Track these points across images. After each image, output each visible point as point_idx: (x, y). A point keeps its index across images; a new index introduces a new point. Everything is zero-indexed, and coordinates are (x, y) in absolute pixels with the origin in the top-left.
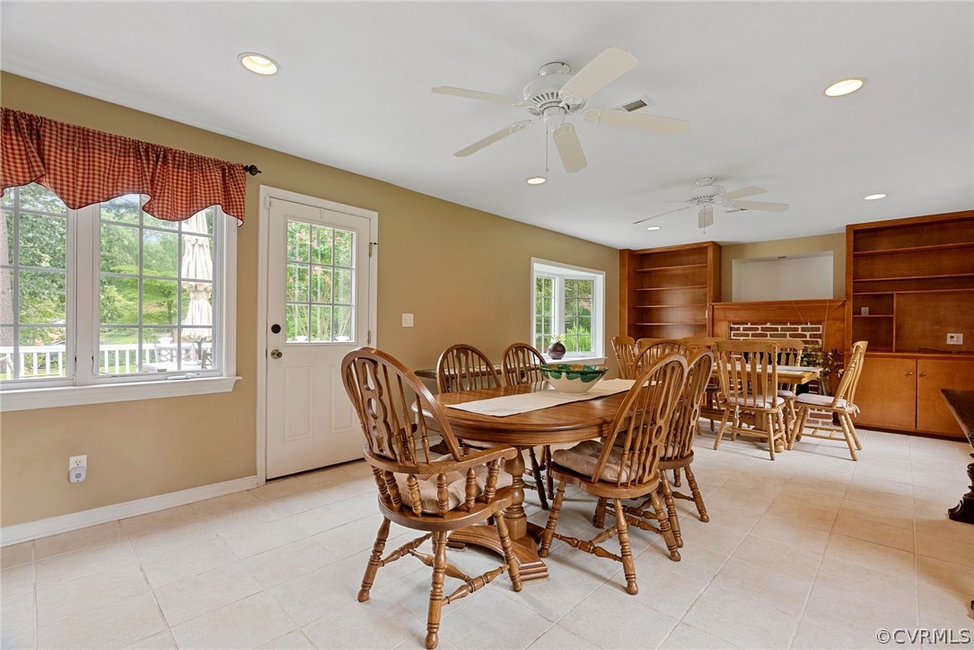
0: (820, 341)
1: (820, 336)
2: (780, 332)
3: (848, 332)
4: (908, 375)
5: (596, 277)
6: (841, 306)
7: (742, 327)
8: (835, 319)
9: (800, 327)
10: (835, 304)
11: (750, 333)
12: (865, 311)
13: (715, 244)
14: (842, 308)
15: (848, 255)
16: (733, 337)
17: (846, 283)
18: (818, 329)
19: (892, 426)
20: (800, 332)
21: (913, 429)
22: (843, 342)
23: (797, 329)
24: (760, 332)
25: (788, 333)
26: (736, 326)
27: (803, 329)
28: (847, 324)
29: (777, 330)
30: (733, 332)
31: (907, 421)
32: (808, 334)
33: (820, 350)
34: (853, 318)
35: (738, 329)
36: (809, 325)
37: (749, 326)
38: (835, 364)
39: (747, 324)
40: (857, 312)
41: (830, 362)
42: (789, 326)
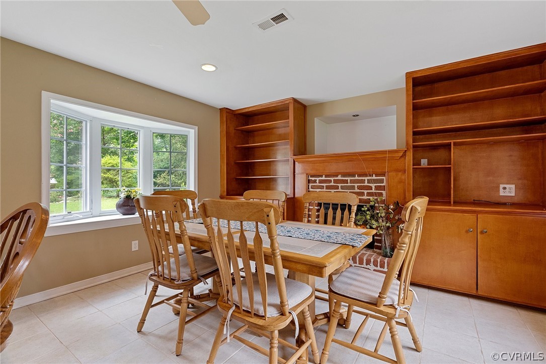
0: (384, 192)
1: (383, 188)
2: (349, 184)
3: (409, 184)
4: (467, 232)
5: (189, 131)
6: (402, 156)
7: (318, 179)
8: (397, 171)
9: (366, 178)
10: (396, 155)
11: (325, 185)
12: (424, 162)
13: (295, 101)
14: (403, 159)
15: (408, 104)
16: (311, 190)
17: (407, 134)
18: (382, 181)
19: (453, 288)
20: (366, 184)
21: (474, 292)
22: (405, 195)
23: (363, 181)
24: (332, 184)
25: (356, 185)
26: (313, 179)
27: (369, 181)
28: (408, 177)
29: (346, 182)
30: (311, 185)
31: (468, 283)
32: (373, 185)
33: (383, 202)
34: (413, 168)
35: (315, 181)
36: (374, 177)
37: (324, 178)
38: (397, 218)
39: (322, 176)
40: (416, 162)
41: (392, 216)
42: (357, 178)
